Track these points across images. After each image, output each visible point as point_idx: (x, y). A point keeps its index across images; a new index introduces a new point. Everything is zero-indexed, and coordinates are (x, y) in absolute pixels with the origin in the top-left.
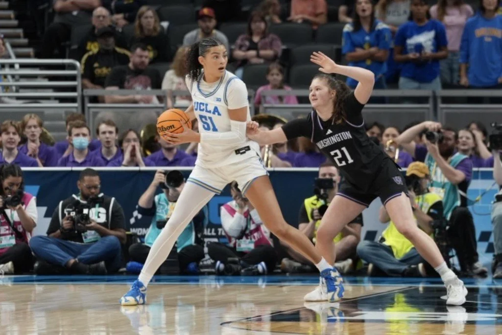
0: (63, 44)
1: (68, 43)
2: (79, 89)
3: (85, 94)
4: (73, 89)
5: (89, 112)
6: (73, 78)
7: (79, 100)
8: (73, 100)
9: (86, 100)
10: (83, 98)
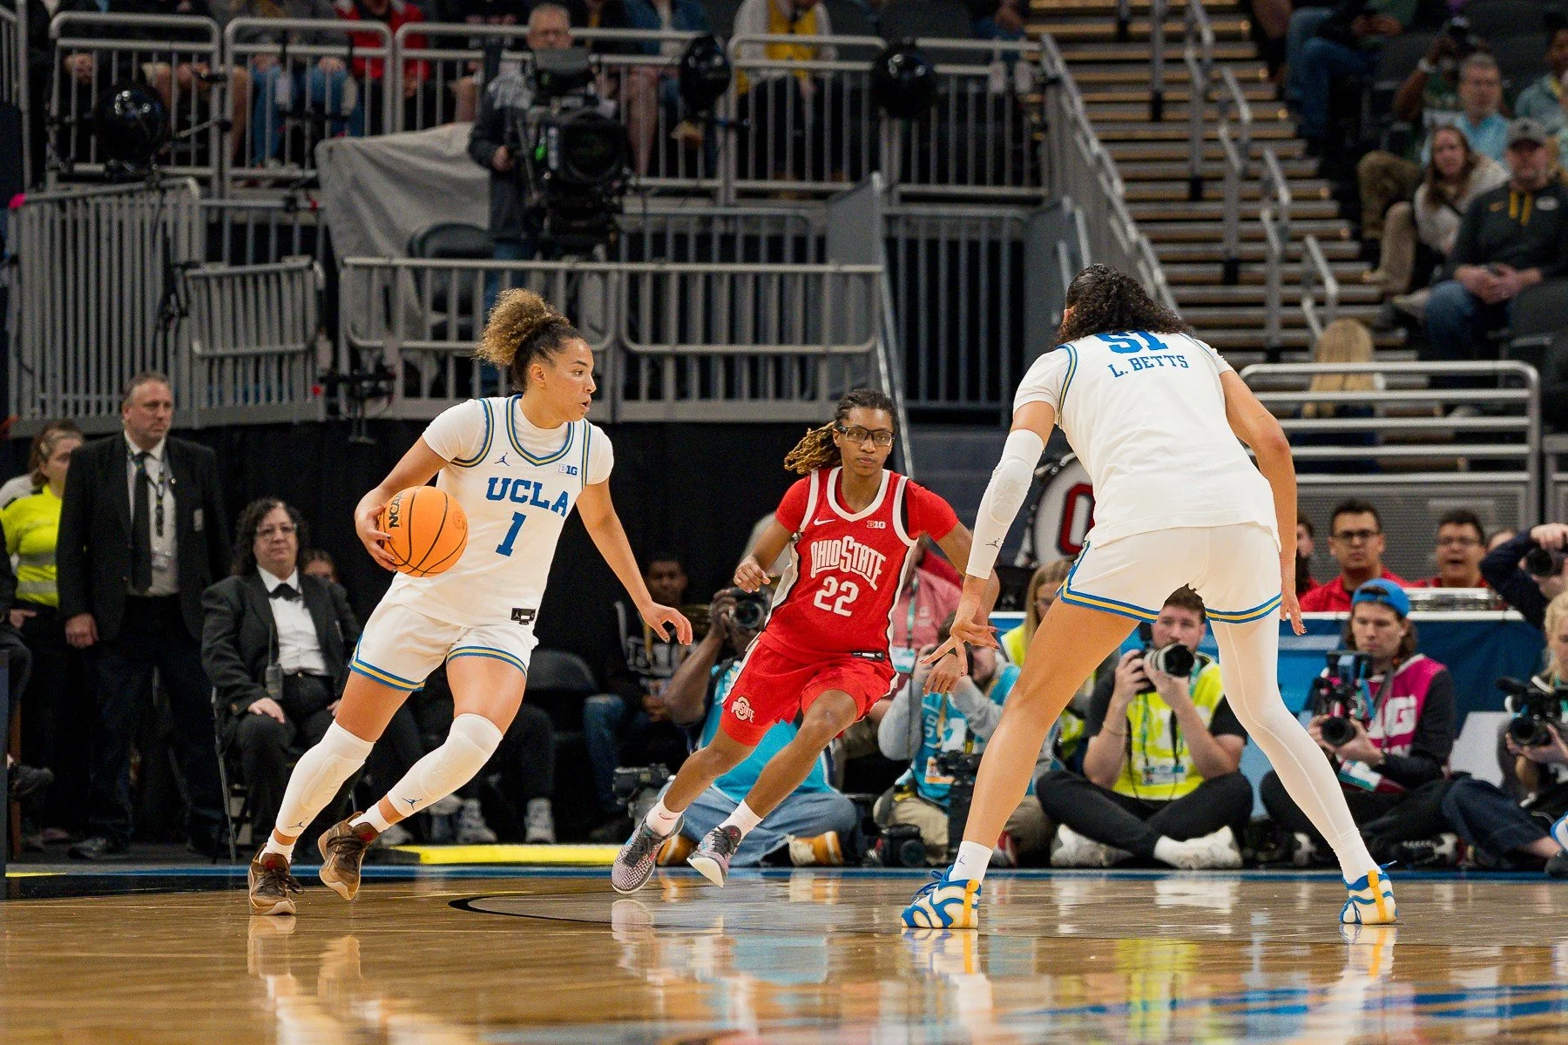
0: (1491, 335)
1: (1505, 332)
2: (1534, 435)
3: (1548, 449)
4: (1518, 436)
5: (1556, 493)
6: (1517, 408)
7: (1532, 464)
8: (1516, 464)
9: (1551, 463)
10: (1542, 458)
